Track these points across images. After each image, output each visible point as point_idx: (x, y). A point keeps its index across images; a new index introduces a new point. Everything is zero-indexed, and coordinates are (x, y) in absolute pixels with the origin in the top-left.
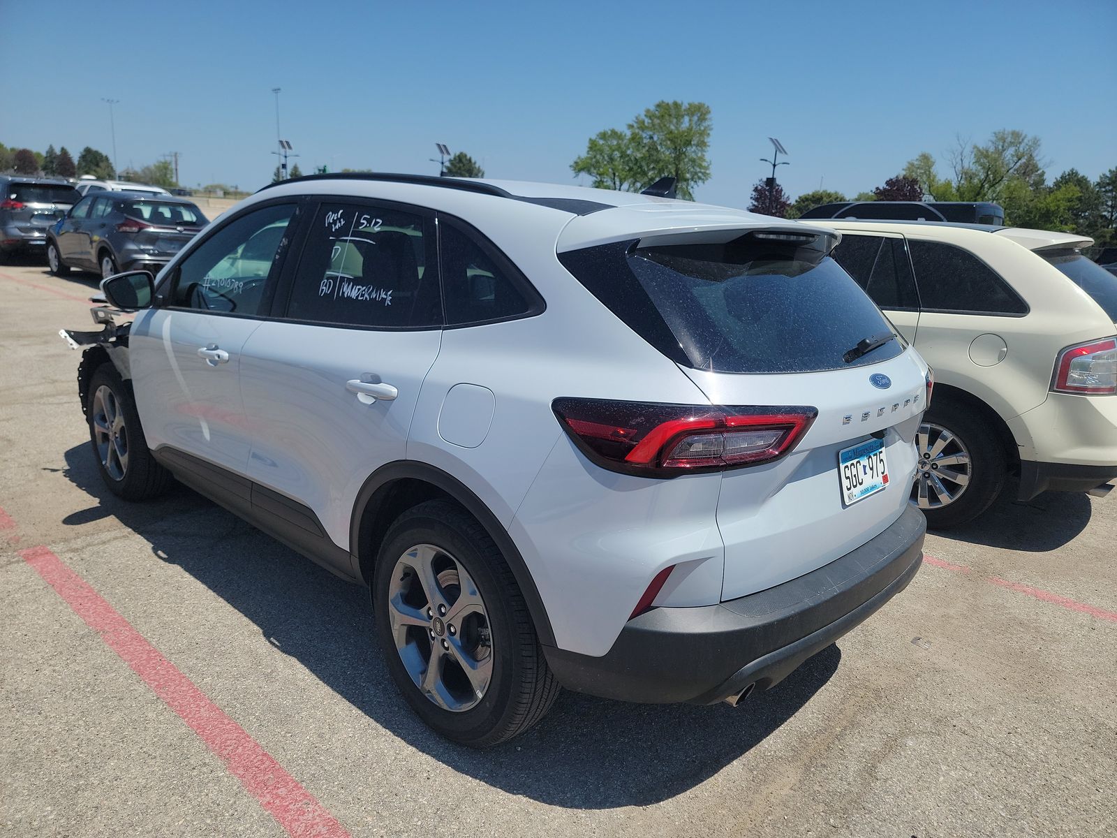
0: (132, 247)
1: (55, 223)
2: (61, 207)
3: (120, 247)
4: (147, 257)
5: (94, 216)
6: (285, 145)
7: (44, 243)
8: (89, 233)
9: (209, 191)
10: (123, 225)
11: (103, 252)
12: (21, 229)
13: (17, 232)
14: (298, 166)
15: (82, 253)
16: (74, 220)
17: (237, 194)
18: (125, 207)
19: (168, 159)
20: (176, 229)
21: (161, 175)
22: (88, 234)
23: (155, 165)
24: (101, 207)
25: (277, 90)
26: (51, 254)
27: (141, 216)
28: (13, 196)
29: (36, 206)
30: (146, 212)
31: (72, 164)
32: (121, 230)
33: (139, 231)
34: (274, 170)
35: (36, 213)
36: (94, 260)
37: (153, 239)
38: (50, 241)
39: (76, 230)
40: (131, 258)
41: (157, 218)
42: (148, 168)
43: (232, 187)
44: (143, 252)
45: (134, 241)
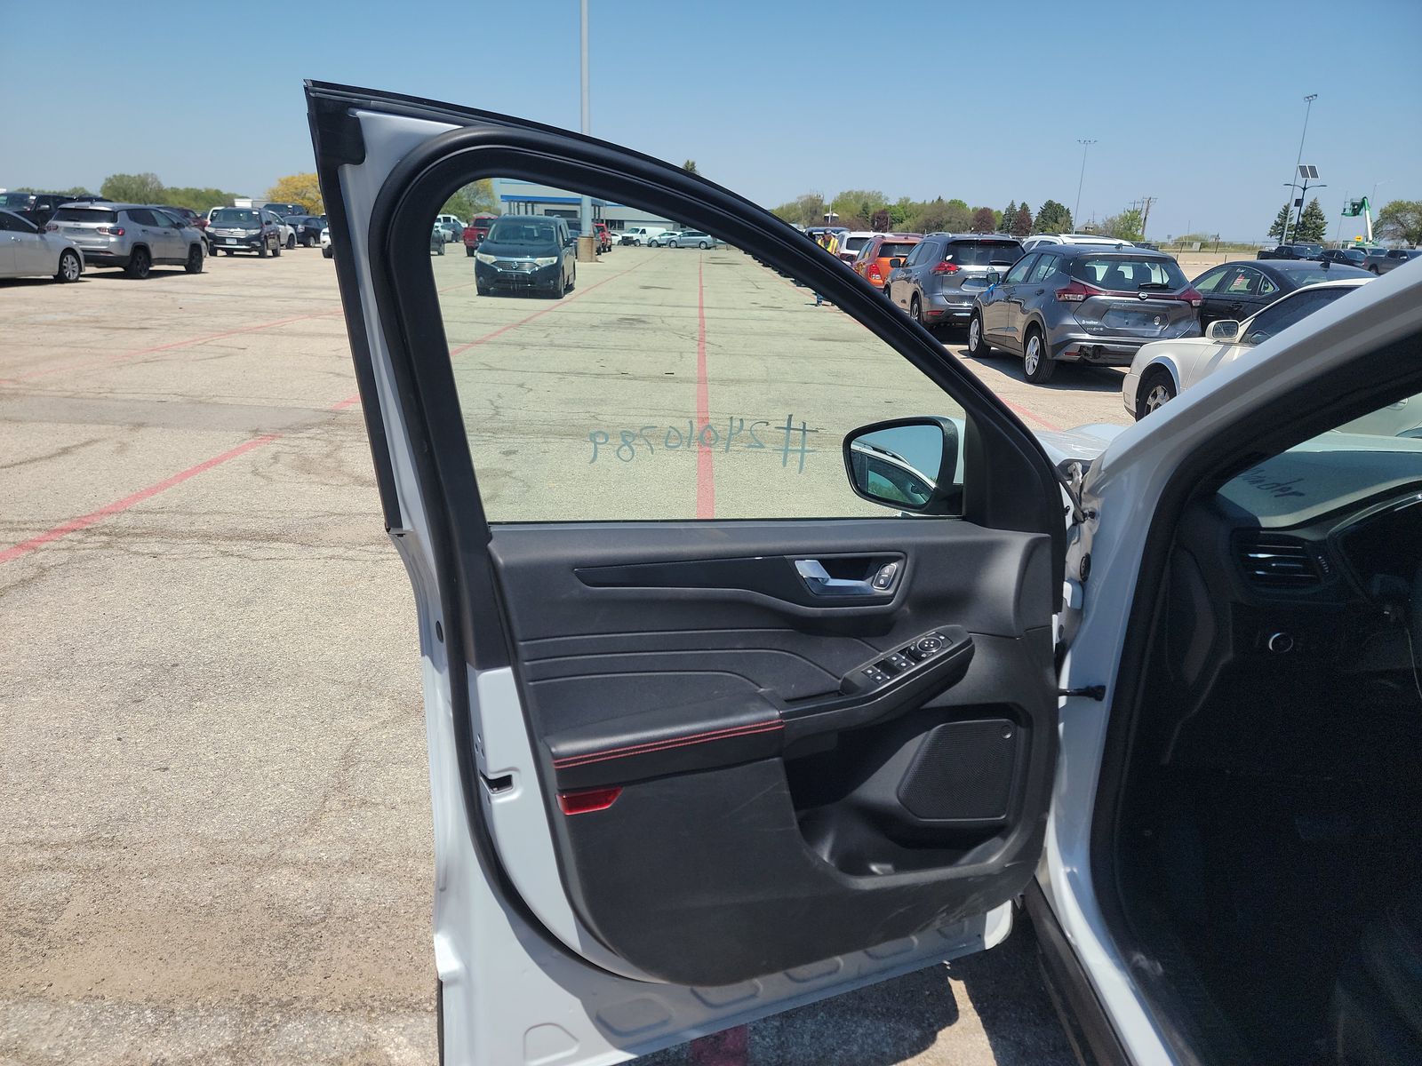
0: (1071, 321)
1: (985, 289)
2: (998, 269)
3: (1054, 320)
4: (1087, 336)
5: (1032, 280)
6: (1309, 172)
7: (969, 314)
8: (1022, 302)
9: (1183, 244)
10: (1066, 291)
11: (1033, 328)
12: (948, 298)
13: (943, 301)
14: (1319, 201)
15: (1007, 329)
16: (1007, 286)
17: (1218, 246)
18: (1075, 266)
19: (1138, 207)
20: (1137, 296)
21: (1127, 226)
22: (1021, 304)
23: (1120, 216)
24: (1044, 268)
25: (1310, 98)
26: (974, 329)
27: (1093, 280)
28: (949, 257)
29: (972, 269)
30: (1101, 272)
31: (1030, 220)
32: (1062, 298)
33: (1084, 300)
34: (1280, 209)
35: (970, 277)
36: (1020, 339)
37: (1102, 311)
38: (976, 313)
39: (1008, 300)
40: (1067, 337)
41: (1114, 281)
42: (1111, 221)
43: (1213, 236)
44: (1084, 329)
45: (1075, 314)
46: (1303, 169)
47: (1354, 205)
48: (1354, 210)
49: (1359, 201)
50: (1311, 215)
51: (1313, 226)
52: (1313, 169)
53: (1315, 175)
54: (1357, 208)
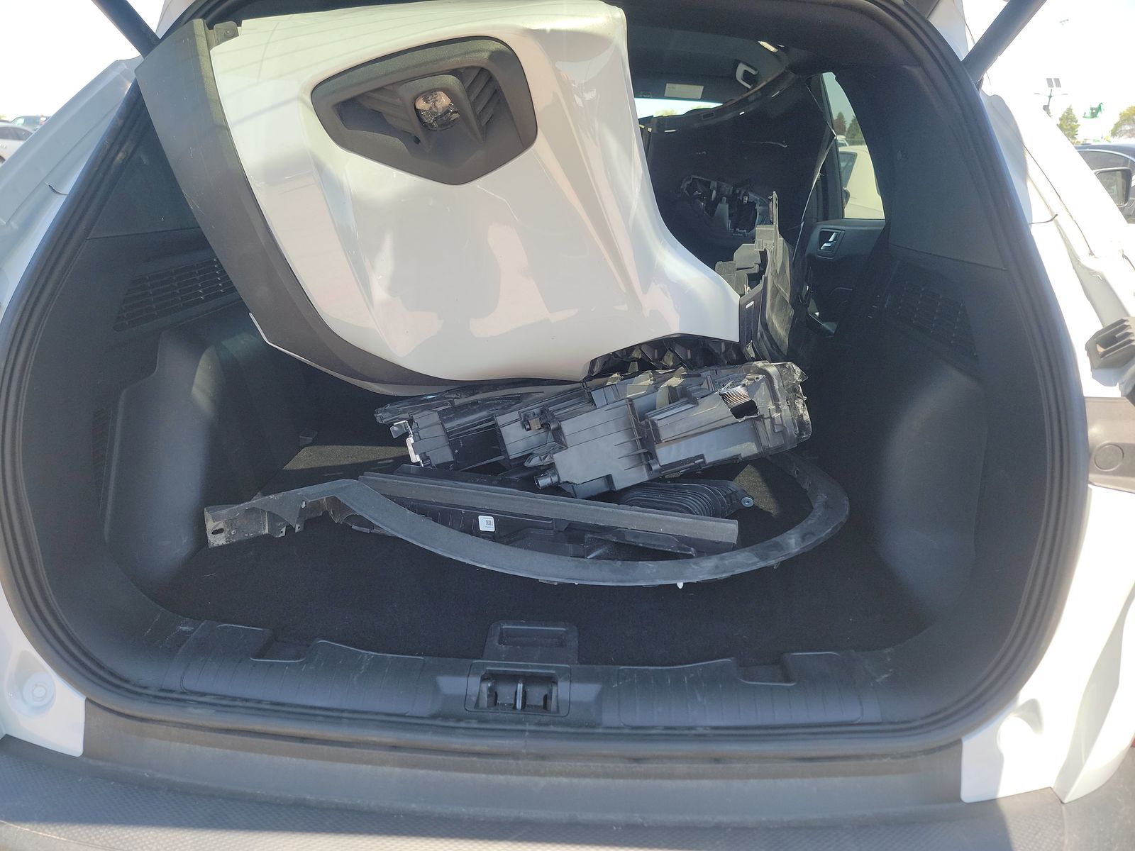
6: (1054, 83)
46: (1049, 81)
47: (1092, 109)
48: (1092, 114)
49: (1097, 106)
50: (1067, 119)
51: (1069, 127)
52: (1057, 80)
53: (1058, 85)
54: (1095, 112)
